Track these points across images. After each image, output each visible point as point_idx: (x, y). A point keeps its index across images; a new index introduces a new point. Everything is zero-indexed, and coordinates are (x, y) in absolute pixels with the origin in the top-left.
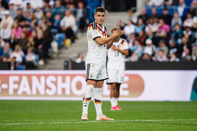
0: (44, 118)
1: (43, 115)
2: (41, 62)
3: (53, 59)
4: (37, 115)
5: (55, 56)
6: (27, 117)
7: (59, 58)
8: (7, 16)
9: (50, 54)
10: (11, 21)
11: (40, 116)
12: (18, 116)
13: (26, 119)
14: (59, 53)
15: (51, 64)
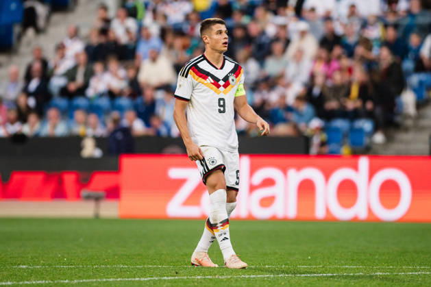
0: (387, 262)
1: (384, 254)
2: (379, 138)
3: (406, 129)
4: (370, 255)
5: (409, 123)
6: (347, 260)
7: (419, 129)
8: (303, 34)
9: (398, 119)
10: (310, 46)
11: (377, 257)
12: (329, 258)
13: (346, 264)
14: (419, 117)
15: (401, 142)
